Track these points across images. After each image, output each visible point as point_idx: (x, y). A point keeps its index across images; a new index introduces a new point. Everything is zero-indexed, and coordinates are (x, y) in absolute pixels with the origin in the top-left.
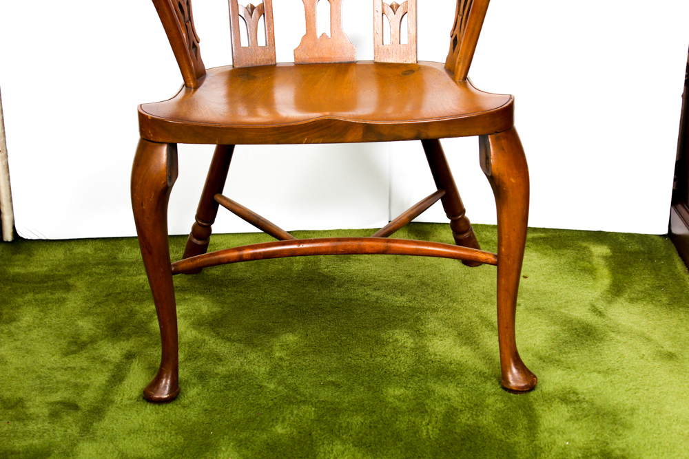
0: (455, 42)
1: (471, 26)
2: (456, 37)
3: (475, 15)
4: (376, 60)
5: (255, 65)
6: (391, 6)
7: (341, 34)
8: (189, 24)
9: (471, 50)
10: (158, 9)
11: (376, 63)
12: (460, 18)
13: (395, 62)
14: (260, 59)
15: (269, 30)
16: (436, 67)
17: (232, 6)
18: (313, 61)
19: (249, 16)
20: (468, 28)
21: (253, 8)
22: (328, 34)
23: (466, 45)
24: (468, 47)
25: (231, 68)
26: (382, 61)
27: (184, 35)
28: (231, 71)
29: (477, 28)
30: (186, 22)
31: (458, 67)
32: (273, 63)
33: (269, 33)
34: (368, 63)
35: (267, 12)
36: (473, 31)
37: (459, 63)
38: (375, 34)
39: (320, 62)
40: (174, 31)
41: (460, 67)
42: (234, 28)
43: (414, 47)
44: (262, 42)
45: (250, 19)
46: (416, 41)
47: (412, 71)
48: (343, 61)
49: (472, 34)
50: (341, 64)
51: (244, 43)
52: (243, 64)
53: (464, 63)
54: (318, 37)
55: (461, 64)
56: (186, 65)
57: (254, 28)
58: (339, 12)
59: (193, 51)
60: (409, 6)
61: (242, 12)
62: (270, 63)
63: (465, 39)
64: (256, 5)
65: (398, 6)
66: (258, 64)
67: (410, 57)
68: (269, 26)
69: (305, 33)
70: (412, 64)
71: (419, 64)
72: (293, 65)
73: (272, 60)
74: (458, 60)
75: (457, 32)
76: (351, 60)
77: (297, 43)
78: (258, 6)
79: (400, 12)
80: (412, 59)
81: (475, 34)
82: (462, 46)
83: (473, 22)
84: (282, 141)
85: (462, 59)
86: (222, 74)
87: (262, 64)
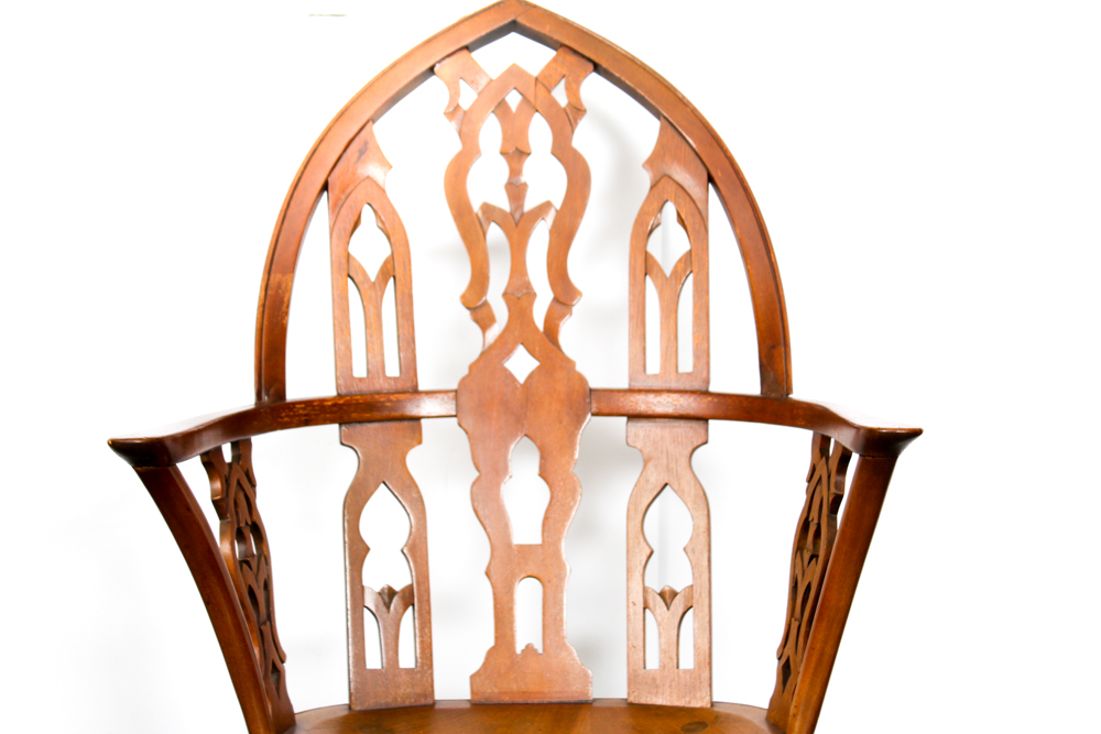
0: (786, 671)
1: (818, 646)
2: (788, 660)
3: (824, 623)
4: (632, 699)
5: (393, 705)
6: (662, 595)
7: (562, 646)
8: (266, 629)
9: (818, 690)
10: (207, 603)
11: (631, 704)
12: (795, 625)
13: (668, 704)
14: (402, 695)
15: (421, 636)
16: (748, 716)
17: (352, 595)
18: (507, 699)
19: (384, 609)
20: (812, 648)
21: (391, 593)
22: (539, 647)
23: (808, 681)
24: (812, 684)
25: (346, 712)
26: (643, 701)
27: (257, 651)
28: (345, 717)
29: (829, 650)
30: (260, 624)
31: (793, 725)
32: (429, 701)
33: (422, 642)
34: (614, 705)
35: (420, 601)
36: (822, 653)
37: (794, 716)
38: (631, 648)
39: (521, 701)
40: (237, 645)
41: (797, 724)
42: (355, 632)
43: (706, 674)
44: (407, 658)
45: (385, 615)
46: (710, 664)
47: (703, 725)
48: (566, 700)
49: (820, 661)
50: (561, 705)
51: (374, 660)
52: (370, 704)
53: (804, 717)
54: (518, 651)
55: (799, 717)
56: (257, 711)
57: (393, 632)
58: (558, 603)
59: (272, 679)
60: (696, 596)
61: (370, 601)
62: (423, 701)
63: (806, 669)
64: (397, 588)
65: (674, 594)
66: (400, 703)
67: (698, 695)
68: (422, 629)
69: (491, 643)
70: (701, 709)
71: (716, 709)
72: (468, 706)
73: (425, 696)
74: (792, 710)
75: (789, 650)
76: (582, 698)
77: (476, 662)
78: (404, 590)
79: (678, 604)
80: (702, 699)
81: (826, 658)
82: (800, 679)
83: (820, 637)
85: (802, 708)
86: (327, 724)
87: (407, 703)
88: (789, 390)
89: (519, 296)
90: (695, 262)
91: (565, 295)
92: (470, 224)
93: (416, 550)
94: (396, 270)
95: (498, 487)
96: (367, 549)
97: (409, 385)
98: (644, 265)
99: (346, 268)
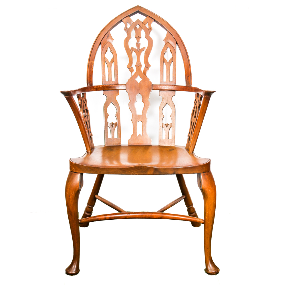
0: (189, 139)
1: (195, 133)
2: (190, 137)
3: (196, 129)
4: (159, 145)
5: (113, 145)
6: (166, 125)
7: (146, 134)
8: (89, 129)
9: (195, 142)
10: (78, 123)
11: (159, 146)
12: (191, 130)
13: (167, 146)
14: (115, 143)
15: (119, 132)
16: (182, 148)
17: (105, 123)
18: (135, 145)
19: (112, 127)
20: (194, 134)
21: (113, 124)
22: (141, 134)
23: (193, 140)
24: (194, 141)
25: (104, 146)
26: (162, 145)
27: (87, 133)
28: (104, 147)
29: (197, 134)
30: (88, 128)
31: (190, 148)
32: (120, 145)
33: (119, 133)
34: (156, 146)
35: (118, 125)
36: (196, 134)
37: (190, 146)
38: (159, 135)
39: (138, 145)
40: (84, 132)
41: (191, 148)
42: (106, 131)
43: (174, 140)
44: (116, 136)
45: (112, 128)
46: (175, 138)
47: (173, 149)
48: (147, 145)
49: (196, 136)
50: (146, 146)
51: (109, 137)
52: (109, 145)
53: (192, 147)
54: (138, 135)
55: (191, 147)
56: (87, 144)
57: (113, 131)
58: (145, 126)
59: (90, 139)
60: (172, 125)
61: (109, 125)
62: (119, 145)
63: (193, 138)
64: (114, 123)
65: (168, 125)
66: (114, 145)
67: (172, 144)
68: (119, 131)
69: (132, 134)
70: (173, 147)
71: (176, 147)
72: (128, 146)
73: (119, 144)
74: (190, 145)
75: (190, 135)
76: (150, 144)
77: (129, 137)
78: (115, 123)
79: (169, 127)
80: (173, 145)
81: (197, 136)
82: (191, 140)
83: (196, 131)
84: (123, 173)
85: (192, 145)
86: (101, 148)
87: (116, 145)
88: (191, 85)
89: (138, 66)
90: (173, 60)
91: (148, 66)
92: (129, 51)
93: (118, 116)
94: (114, 60)
95: (134, 103)
96: (109, 115)
97: (117, 83)
98: (163, 60)
99: (104, 60)
